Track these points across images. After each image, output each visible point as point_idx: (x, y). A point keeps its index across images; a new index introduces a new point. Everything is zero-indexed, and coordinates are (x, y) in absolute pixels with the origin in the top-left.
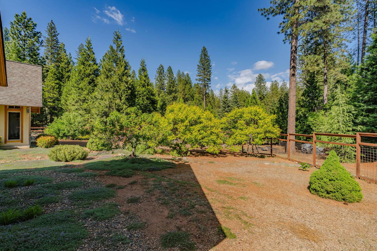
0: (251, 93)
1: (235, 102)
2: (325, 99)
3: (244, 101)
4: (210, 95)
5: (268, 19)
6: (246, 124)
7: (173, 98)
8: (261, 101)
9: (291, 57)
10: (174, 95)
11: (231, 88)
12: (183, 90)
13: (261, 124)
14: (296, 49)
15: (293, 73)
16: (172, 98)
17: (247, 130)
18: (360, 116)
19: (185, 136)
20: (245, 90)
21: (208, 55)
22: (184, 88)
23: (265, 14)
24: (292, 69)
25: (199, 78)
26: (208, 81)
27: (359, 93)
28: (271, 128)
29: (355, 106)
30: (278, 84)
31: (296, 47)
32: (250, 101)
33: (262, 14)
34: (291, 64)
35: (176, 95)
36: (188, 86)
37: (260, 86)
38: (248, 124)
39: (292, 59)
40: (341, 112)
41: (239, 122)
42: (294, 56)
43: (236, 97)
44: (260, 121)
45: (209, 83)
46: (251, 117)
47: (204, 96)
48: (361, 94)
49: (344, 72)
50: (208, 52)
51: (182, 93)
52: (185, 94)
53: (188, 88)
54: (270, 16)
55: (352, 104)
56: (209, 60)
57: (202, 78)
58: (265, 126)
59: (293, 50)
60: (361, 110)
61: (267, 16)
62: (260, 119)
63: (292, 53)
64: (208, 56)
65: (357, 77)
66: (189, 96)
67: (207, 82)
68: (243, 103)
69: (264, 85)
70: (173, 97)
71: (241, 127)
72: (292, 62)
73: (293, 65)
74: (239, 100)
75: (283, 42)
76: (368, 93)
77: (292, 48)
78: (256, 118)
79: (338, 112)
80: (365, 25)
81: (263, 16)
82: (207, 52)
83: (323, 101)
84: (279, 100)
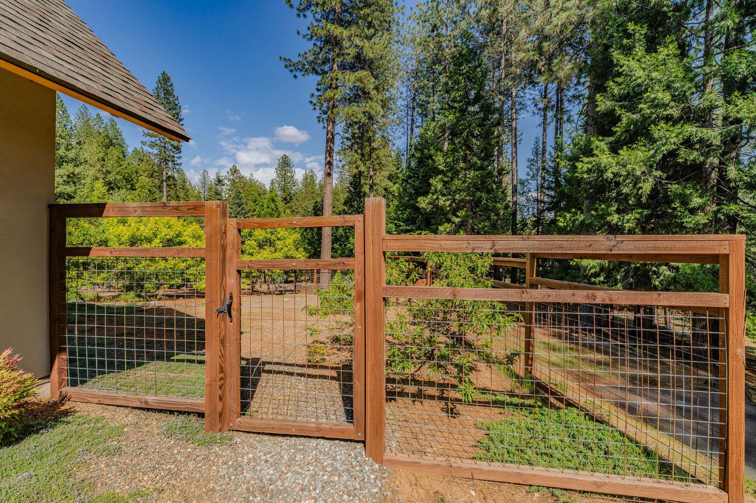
0: (268, 187)
1: (238, 204)
3: (255, 201)
4: (179, 182)
6: (259, 246)
7: (68, 176)
8: (286, 204)
9: (327, 148)
10: (71, 170)
11: (228, 173)
12: (98, 160)
13: (280, 246)
14: (333, 138)
15: (328, 171)
16: (65, 178)
17: (259, 255)
19: (154, 266)
20: (256, 180)
21: (176, 93)
22: (101, 155)
23: (290, 68)
24: (328, 166)
25: (151, 140)
26: (174, 150)
28: (293, 253)
30: (315, 177)
31: (332, 133)
32: (265, 206)
33: (286, 66)
34: (326, 158)
35: (77, 170)
36: (114, 152)
37: (284, 177)
38: (261, 246)
39: (328, 150)
41: (247, 242)
42: (330, 147)
43: (238, 194)
44: (277, 242)
45: (175, 155)
46: (266, 236)
47: (165, 183)
50: (175, 87)
51: (97, 168)
52: (107, 171)
53: (115, 158)
54: (298, 74)
56: (176, 105)
57: (158, 142)
58: (286, 249)
59: (329, 138)
61: (294, 73)
62: (279, 239)
63: (328, 141)
64: (174, 96)
66: (119, 177)
67: (172, 154)
68: (252, 204)
69: (292, 177)
70: (67, 173)
71: (251, 251)
72: (327, 155)
73: (328, 159)
74: (244, 201)
75: (317, 120)
77: (327, 134)
78: (273, 237)
81: (287, 70)
82: (171, 85)
84: (314, 207)
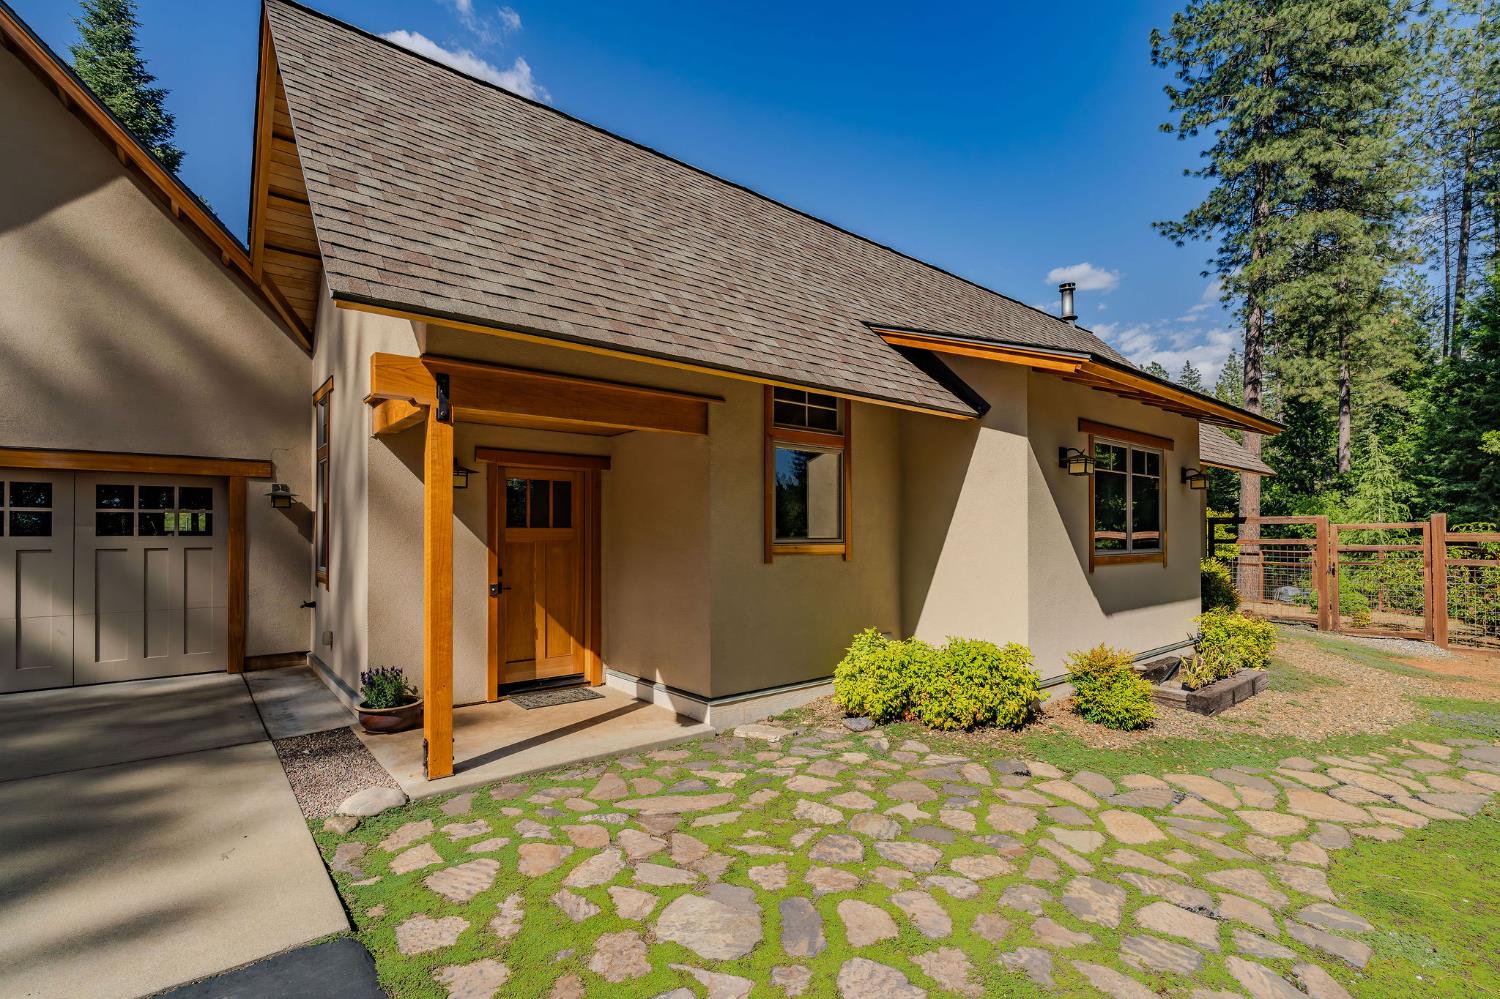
2: (1343, 457)
5: (1180, 243)
9: (1248, 352)
15: (1252, 396)
18: (1433, 508)
23: (1171, 235)
24: (1250, 387)
27: (1428, 451)
29: (1419, 483)
33: (1164, 233)
34: (1246, 372)
39: (1250, 359)
40: (1381, 501)
42: (1256, 352)
48: (1433, 453)
49: (1398, 380)
54: (1186, 238)
55: (1412, 479)
59: (1253, 337)
60: (1433, 495)
61: (1179, 239)
63: (1249, 343)
65: (1426, 410)
72: (1249, 368)
73: (1251, 374)
76: (1452, 453)
77: (1248, 331)
79: (1373, 501)
80: (1461, 241)
81: (1165, 238)
83: (1336, 462)
